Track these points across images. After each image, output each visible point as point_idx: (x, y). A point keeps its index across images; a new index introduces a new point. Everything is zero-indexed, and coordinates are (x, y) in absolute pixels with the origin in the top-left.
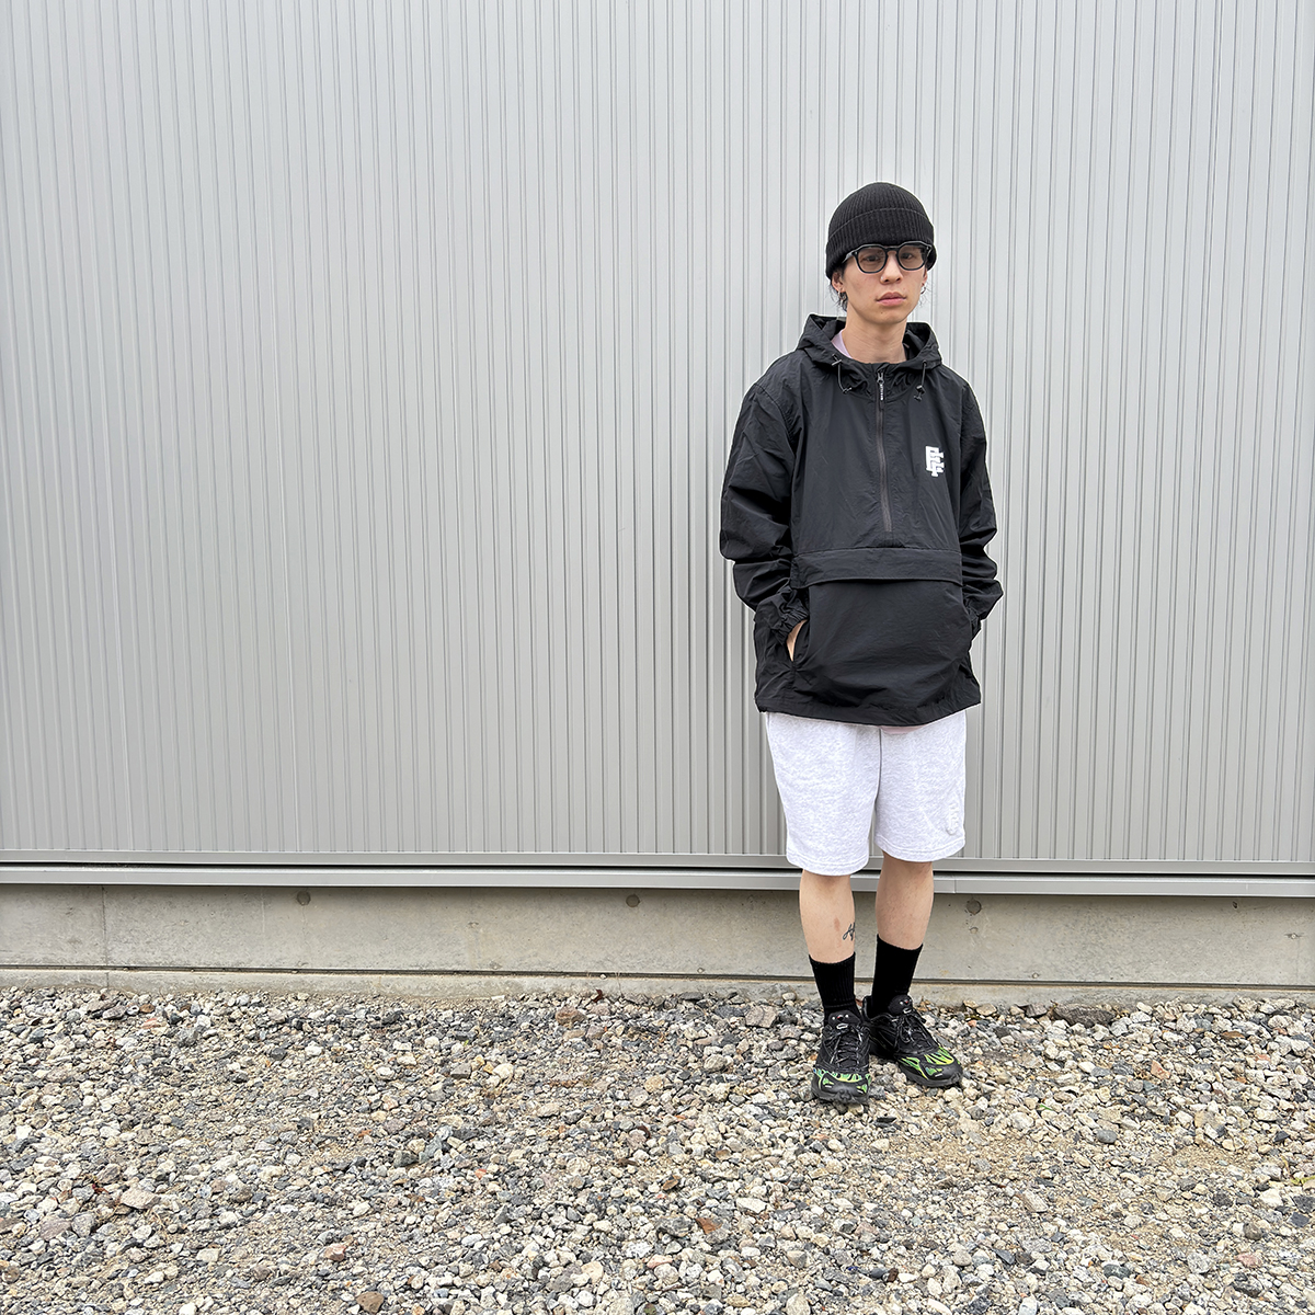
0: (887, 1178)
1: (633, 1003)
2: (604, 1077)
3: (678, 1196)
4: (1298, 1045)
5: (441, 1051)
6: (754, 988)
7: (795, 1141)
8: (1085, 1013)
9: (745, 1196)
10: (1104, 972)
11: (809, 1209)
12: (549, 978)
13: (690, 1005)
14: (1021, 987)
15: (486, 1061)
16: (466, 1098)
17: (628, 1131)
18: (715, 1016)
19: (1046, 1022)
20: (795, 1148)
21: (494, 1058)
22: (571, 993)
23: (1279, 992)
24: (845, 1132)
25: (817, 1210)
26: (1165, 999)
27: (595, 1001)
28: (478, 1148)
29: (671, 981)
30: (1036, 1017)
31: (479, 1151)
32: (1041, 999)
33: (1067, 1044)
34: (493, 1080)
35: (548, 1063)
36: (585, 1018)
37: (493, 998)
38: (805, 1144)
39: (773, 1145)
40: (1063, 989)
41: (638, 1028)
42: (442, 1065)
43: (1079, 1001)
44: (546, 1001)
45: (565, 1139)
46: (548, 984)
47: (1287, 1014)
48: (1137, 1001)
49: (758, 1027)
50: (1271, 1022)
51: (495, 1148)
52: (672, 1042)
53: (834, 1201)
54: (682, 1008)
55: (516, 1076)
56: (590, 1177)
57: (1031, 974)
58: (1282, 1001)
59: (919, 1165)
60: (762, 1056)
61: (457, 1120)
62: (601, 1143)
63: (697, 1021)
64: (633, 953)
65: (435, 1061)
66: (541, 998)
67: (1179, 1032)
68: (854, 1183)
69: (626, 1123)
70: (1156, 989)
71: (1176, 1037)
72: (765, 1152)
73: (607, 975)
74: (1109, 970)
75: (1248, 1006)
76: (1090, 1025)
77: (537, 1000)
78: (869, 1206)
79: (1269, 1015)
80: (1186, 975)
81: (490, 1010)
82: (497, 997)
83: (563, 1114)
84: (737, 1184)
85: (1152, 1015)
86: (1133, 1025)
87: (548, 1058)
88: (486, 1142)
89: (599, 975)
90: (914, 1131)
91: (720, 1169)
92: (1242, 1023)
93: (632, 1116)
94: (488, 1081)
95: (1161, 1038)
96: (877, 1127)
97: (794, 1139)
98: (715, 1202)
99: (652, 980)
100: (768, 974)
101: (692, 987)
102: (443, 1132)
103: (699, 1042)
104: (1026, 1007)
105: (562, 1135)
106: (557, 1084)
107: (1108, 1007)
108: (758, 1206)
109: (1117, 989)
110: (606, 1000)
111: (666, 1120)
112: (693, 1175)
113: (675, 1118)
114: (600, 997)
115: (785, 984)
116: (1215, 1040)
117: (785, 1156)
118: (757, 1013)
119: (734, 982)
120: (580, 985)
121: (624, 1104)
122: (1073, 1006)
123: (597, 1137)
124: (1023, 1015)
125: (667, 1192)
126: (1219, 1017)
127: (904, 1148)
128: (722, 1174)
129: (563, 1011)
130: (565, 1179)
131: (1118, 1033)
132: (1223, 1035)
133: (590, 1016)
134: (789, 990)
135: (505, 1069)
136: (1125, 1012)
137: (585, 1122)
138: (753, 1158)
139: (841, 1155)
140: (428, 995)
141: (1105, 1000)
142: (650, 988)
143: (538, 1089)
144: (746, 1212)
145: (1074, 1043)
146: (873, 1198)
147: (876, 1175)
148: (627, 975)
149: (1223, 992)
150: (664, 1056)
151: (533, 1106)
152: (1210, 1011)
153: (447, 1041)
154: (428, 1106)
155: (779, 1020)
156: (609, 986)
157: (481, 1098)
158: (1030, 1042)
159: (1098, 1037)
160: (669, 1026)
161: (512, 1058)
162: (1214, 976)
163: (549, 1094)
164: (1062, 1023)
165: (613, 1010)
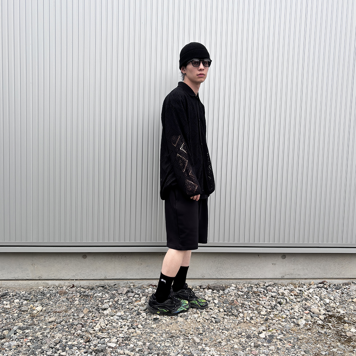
0: (154, 335)
1: (84, 288)
2: (71, 309)
3: (89, 344)
4: (274, 294)
5: (19, 304)
6: (122, 283)
7: (128, 326)
8: (217, 287)
9: (110, 342)
10: (223, 275)
11: (129, 345)
12: (57, 281)
13: (101, 288)
14: (199, 280)
15: (33, 306)
16: (25, 317)
17: (76, 325)
18: (109, 291)
19: (206, 290)
20: (128, 328)
21: (36, 305)
22: (64, 285)
23: (270, 280)
24: (143, 323)
25: (132, 346)
26: (240, 283)
27: (72, 288)
28: (26, 332)
29: (96, 281)
30: (204, 289)
31: (27, 333)
32: (205, 283)
33: (211, 296)
34: (35, 312)
35: (54, 306)
36: (68, 293)
37: (39, 288)
38: (131, 327)
39: (121, 327)
40: (211, 280)
41: (84, 295)
42: (19, 308)
43: (216, 284)
44: (56, 288)
45: (56, 328)
46: (57, 283)
47: (272, 286)
48: (232, 284)
49: (121, 294)
50: (267, 289)
51: (32, 332)
52: (94, 299)
53: (137, 343)
54: (99, 289)
55: (43, 310)
56: (62, 339)
57: (202, 276)
58: (271, 283)
59: (164, 331)
60: (122, 302)
61: (21, 324)
62: (67, 329)
63: (103, 293)
64: (84, 273)
65: (17, 307)
66: (54, 287)
67: (242, 292)
68: (144, 337)
69: (76, 322)
70: (237, 280)
71: (242, 293)
72: (118, 329)
73: (76, 280)
74: (224, 275)
75: (262, 284)
76: (218, 291)
77: (53, 288)
78: (148, 344)
79: (267, 287)
80: (245, 276)
81: (38, 291)
82: (40, 287)
83: (56, 321)
84: (108, 339)
85: (236, 288)
86: (230, 290)
87: (54, 305)
88: (29, 330)
89: (73, 280)
90: (164, 321)
91: (104, 335)
92: (260, 289)
93: (78, 321)
94: (33, 312)
95: (238, 294)
96: (153, 321)
97: (128, 325)
98: (101, 345)
99: (90, 281)
100: (126, 278)
101: (103, 283)
102: (15, 328)
103: (103, 299)
104: (201, 286)
105: (55, 327)
106: (56, 312)
107: (224, 286)
108: (113, 345)
109: (227, 280)
110: (75, 287)
111: (89, 321)
112: (95, 337)
113: (92, 321)
114: (73, 286)
115: (131, 281)
116: (252, 294)
117: (124, 330)
118: (121, 290)
119: (115, 281)
120: (67, 283)
121: (76, 317)
122: (214, 285)
123: (66, 327)
124: (200, 288)
125: (86, 342)
126: (254, 287)
127: (161, 327)
128: (104, 336)
129: (61, 291)
130: (54, 340)
131: (226, 293)
132: (254, 292)
133: (69, 292)
134: (132, 283)
135: (39, 308)
136: (229, 287)
137: (63, 323)
138: (115, 331)
139: (141, 329)
140: (18, 287)
141: (223, 283)
142: (89, 284)
143: (49, 314)
144: (110, 347)
145: (213, 296)
146: (149, 341)
147: (151, 335)
148: (82, 280)
149: (255, 281)
150: (91, 303)
151: (47, 319)
152: (251, 286)
153: (22, 300)
154: (12, 320)
155: (128, 292)
156: (76, 283)
157: (30, 317)
158: (201, 296)
159: (220, 294)
160: (94, 294)
161: (42, 305)
162: (253, 276)
163: (53, 315)
164: (210, 290)
165: (77, 290)
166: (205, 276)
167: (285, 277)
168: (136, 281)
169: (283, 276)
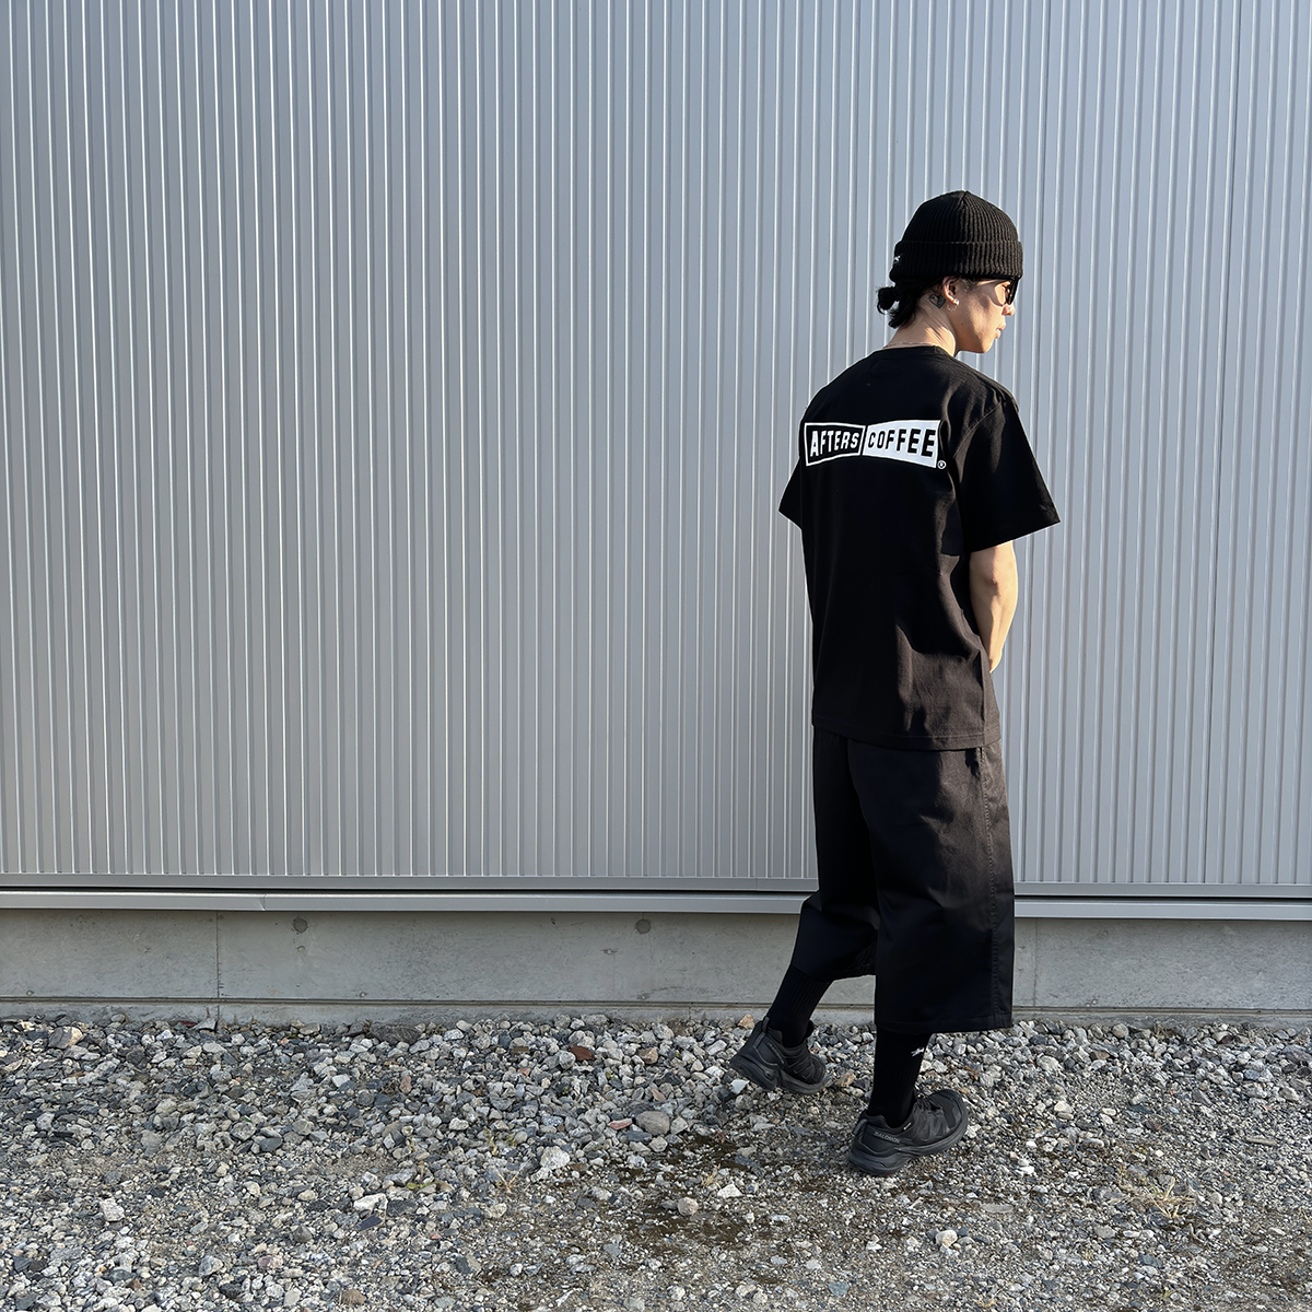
166: (368, 991)
167: (651, 999)
168: (134, 1005)
169: (646, 995)
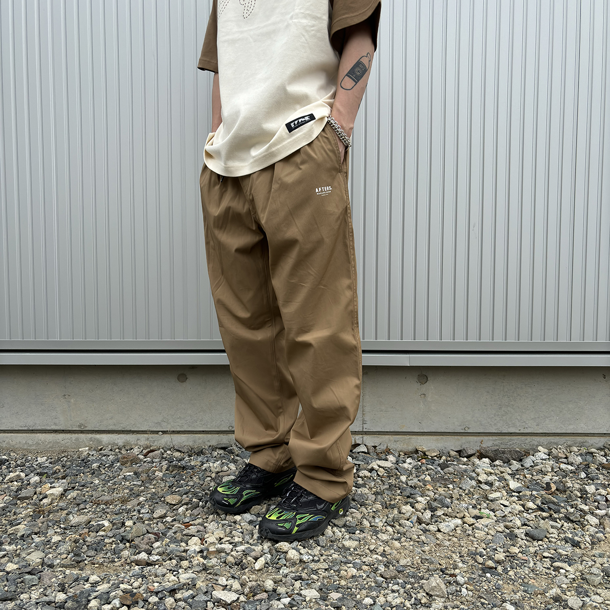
1: (180, 451)
10: (514, 425)
12: (121, 435)
13: (221, 452)
14: (456, 437)
19: (477, 461)
22: (136, 445)
26: (557, 444)
29: (209, 436)
37: (80, 450)
40: (486, 438)
41: (177, 466)
48: (537, 446)
54: (215, 453)
64: (182, 416)
66: (113, 448)
67: (570, 464)
70: (550, 438)
74: (518, 424)
76: (507, 462)
82: (83, 449)
85: (549, 455)
86: (537, 461)
89: (157, 432)
95: (559, 468)
101: (224, 439)
104: (461, 450)
109: (523, 438)
110: (161, 450)
120: (143, 440)
122: (494, 448)
124: (458, 457)
126: (597, 455)
129: (125, 456)
131: (527, 465)
133: (145, 460)
136: (531, 452)
141: (517, 444)
142: (195, 442)
145: (497, 472)
148: (179, 432)
149: (595, 439)
156: (164, 440)
158: (466, 471)
159: (514, 468)
162: (590, 428)
164: (487, 460)
165: (164, 456)
166: (470, 426)
